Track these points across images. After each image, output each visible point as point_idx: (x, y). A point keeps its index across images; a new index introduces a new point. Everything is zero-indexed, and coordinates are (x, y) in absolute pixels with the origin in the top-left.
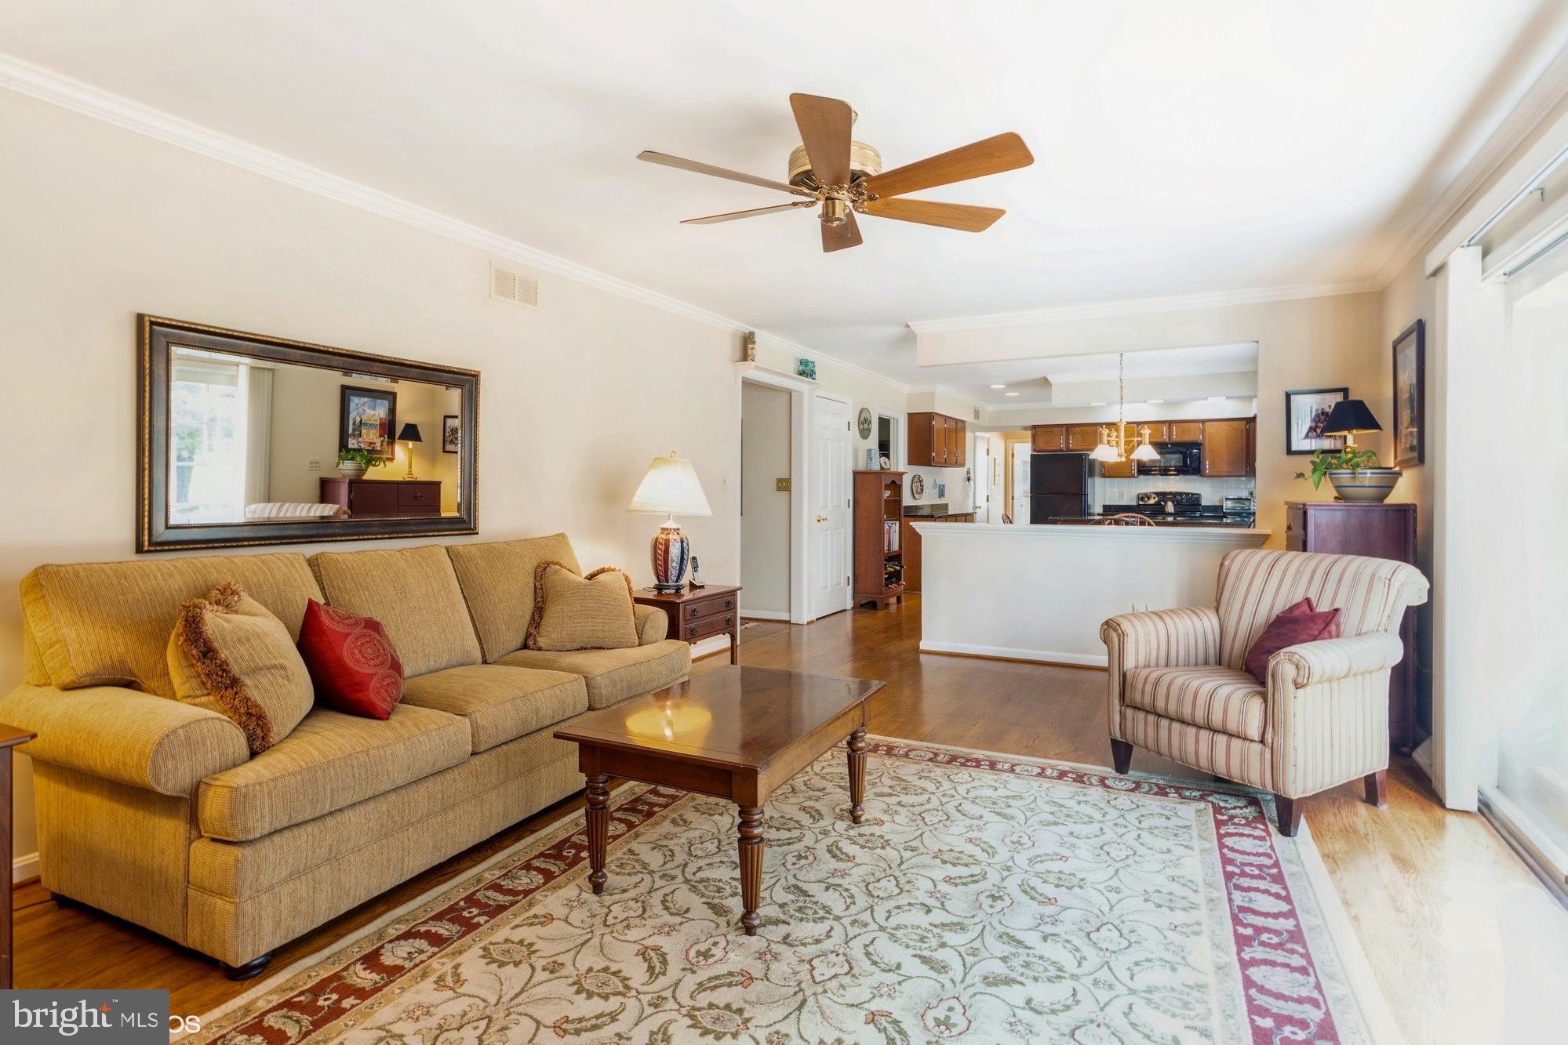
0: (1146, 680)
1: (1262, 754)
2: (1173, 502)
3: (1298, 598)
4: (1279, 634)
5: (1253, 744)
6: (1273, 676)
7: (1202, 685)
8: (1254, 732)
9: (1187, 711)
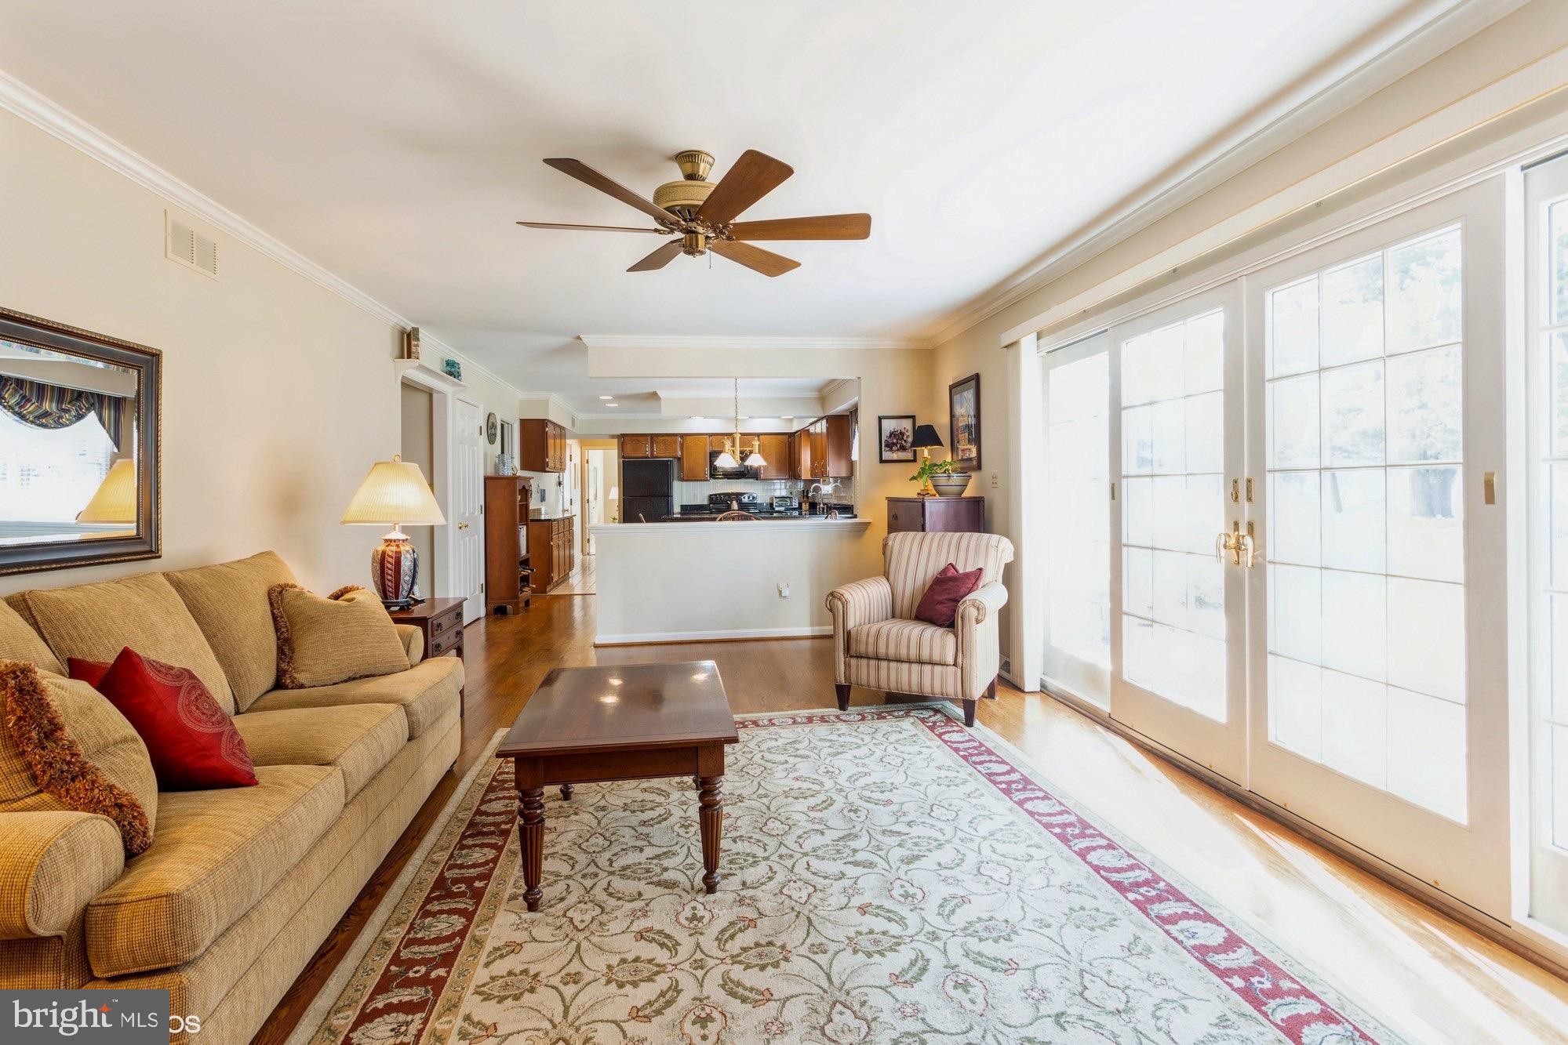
0: (868, 635)
1: (955, 673)
2: (737, 501)
3: (942, 565)
4: (946, 589)
5: (949, 668)
6: (962, 618)
7: (890, 629)
8: (950, 660)
9: (903, 653)
